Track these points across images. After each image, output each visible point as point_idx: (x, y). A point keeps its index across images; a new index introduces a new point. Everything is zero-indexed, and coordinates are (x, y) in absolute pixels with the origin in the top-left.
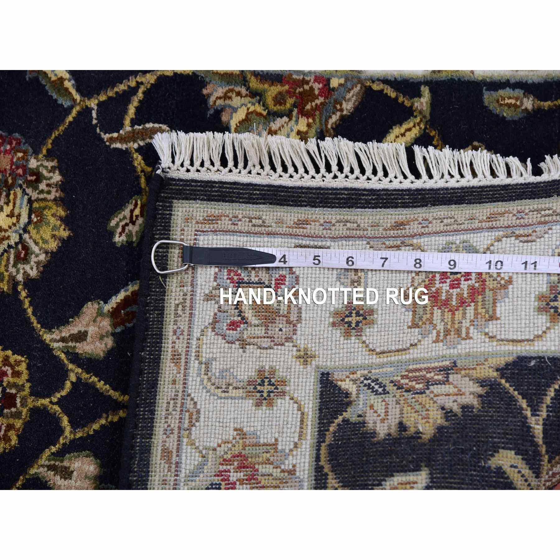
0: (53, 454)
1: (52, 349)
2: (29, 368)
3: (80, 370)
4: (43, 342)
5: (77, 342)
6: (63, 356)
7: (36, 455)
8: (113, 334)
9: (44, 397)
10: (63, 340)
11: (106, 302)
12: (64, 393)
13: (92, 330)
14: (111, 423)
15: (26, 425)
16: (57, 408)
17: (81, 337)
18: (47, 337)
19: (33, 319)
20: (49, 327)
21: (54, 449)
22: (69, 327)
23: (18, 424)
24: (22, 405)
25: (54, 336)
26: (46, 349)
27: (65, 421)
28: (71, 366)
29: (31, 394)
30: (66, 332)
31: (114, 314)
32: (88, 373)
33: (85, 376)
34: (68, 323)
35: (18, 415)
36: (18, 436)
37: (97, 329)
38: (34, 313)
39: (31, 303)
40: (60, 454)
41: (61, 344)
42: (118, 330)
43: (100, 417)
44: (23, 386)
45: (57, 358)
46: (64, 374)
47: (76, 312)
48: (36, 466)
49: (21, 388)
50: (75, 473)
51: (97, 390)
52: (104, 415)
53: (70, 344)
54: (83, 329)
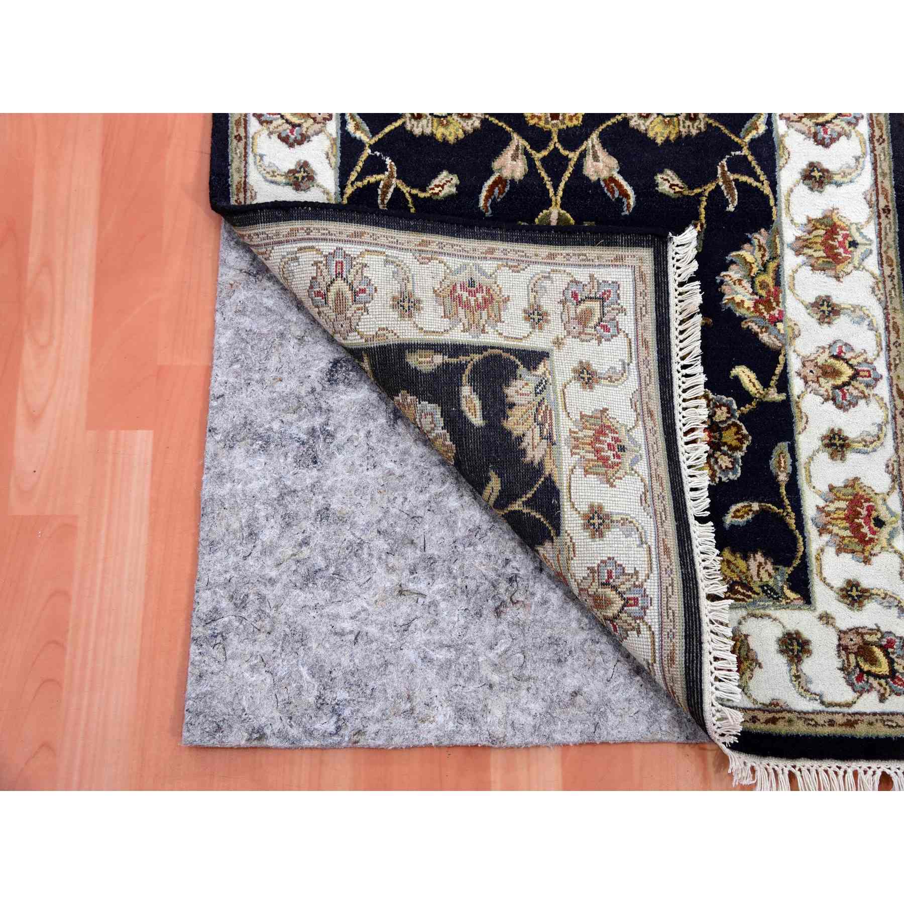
0: (525, 148)
1: (587, 140)
2: (575, 127)
3: (575, 160)
4: (591, 133)
5: (593, 155)
6: (583, 147)
7: (525, 137)
8: (599, 179)
9: (558, 138)
10: (593, 146)
11: (619, 173)
12: (562, 151)
13: (601, 165)
14: (545, 184)
15: (542, 129)
16: (552, 147)
17: (596, 158)
18: (594, 136)
19: (604, 126)
20: (601, 136)
21: (528, 147)
22: (601, 148)
23: (542, 124)
24: (553, 125)
25: (595, 140)
26: (587, 136)
27: (545, 153)
28: (578, 153)
29: (560, 130)
30: (598, 147)
31: (612, 179)
32: (574, 165)
33: (572, 163)
34: (604, 149)
35: (547, 122)
36: (535, 125)
37: (601, 168)
38: (608, 126)
39: (614, 123)
40: (526, 153)
41: (590, 145)
42: (602, 183)
43: (549, 176)
44: (564, 123)
45: (582, 143)
46: (573, 150)
47: (611, 153)
48: (518, 137)
49: (563, 123)
50: (515, 163)
51: (565, 172)
52: (550, 179)
53: (591, 151)
54: (600, 159)
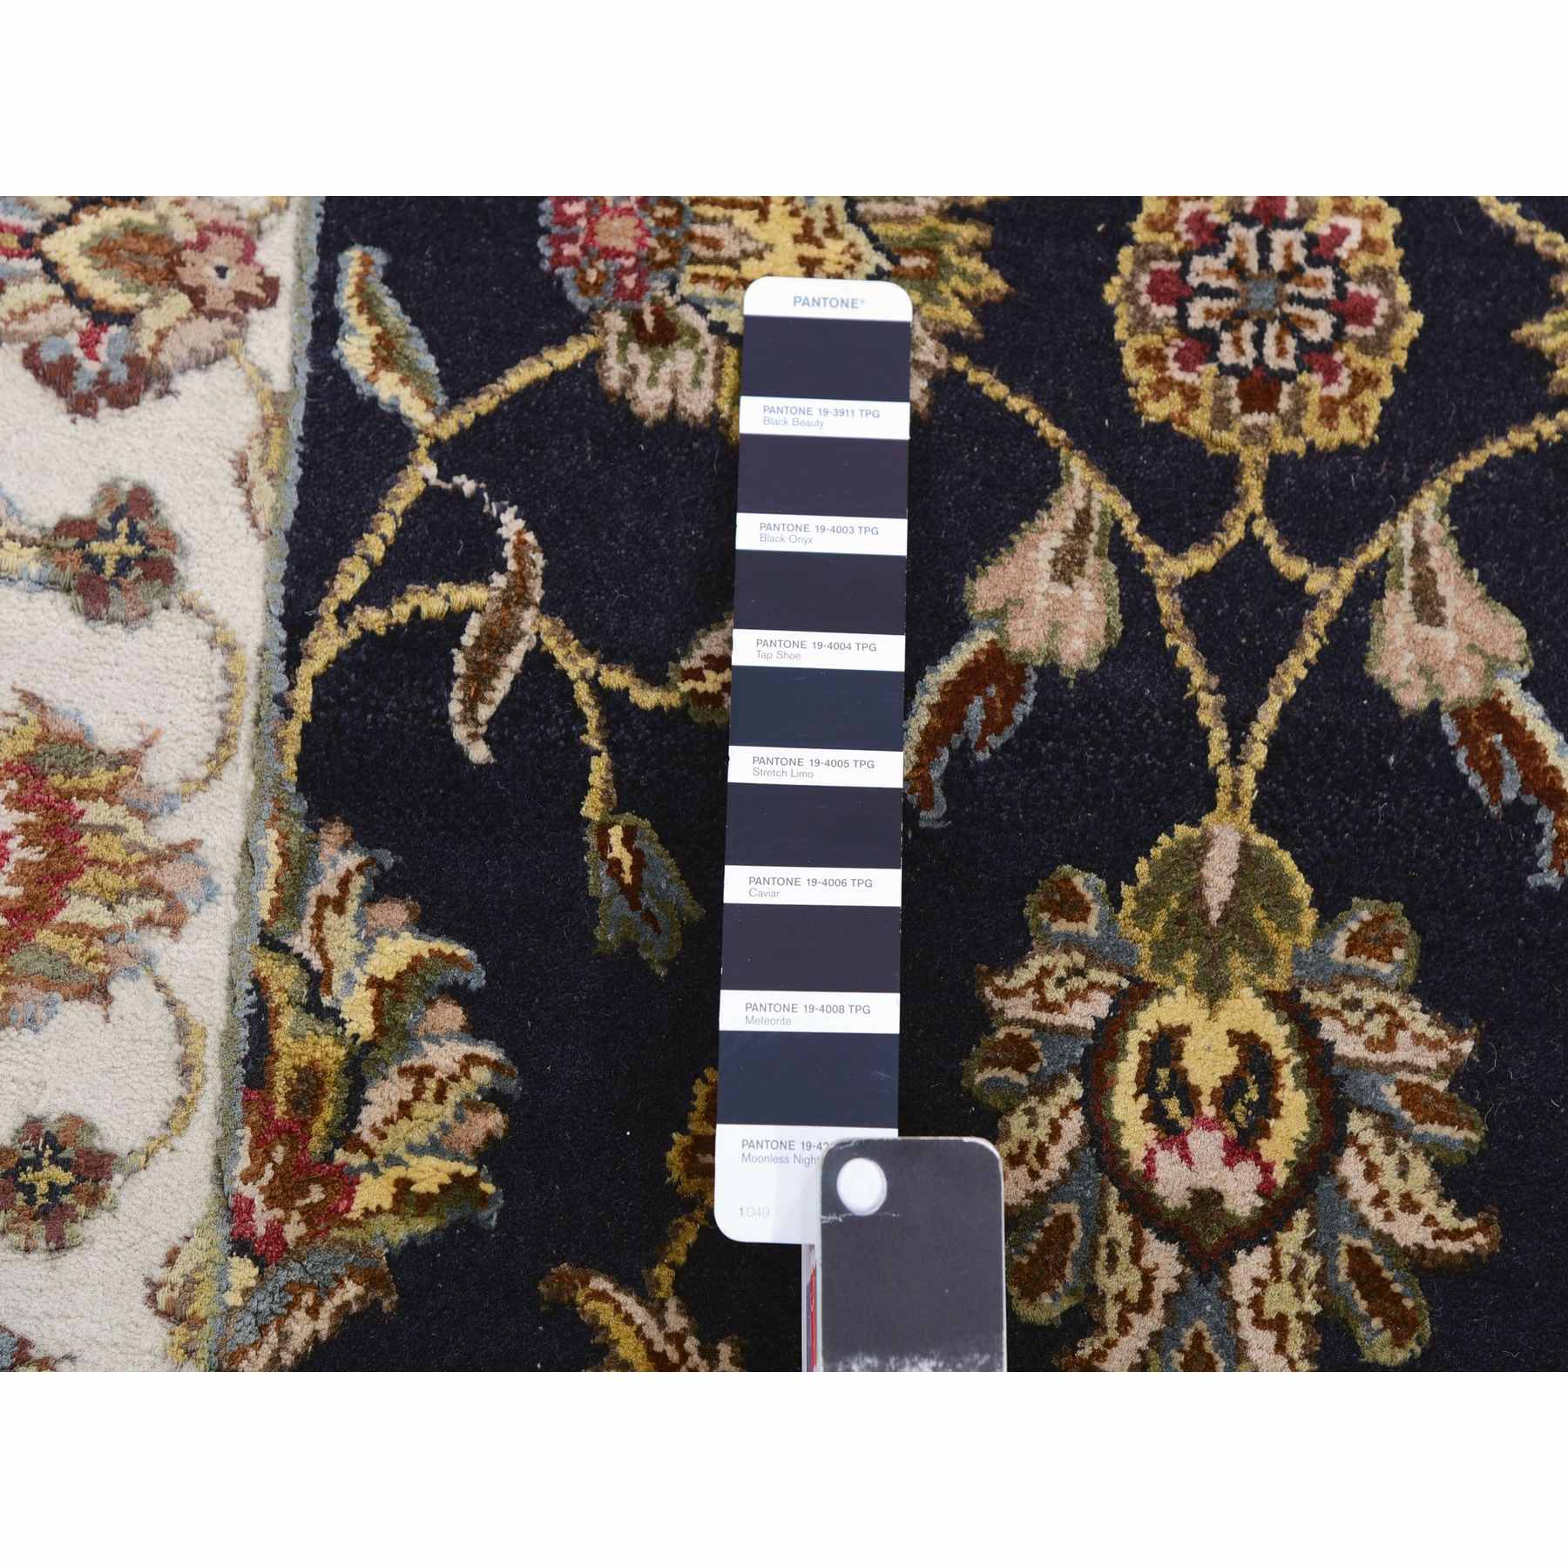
0: (1118, 525)
1: (1394, 519)
2: (1346, 449)
3: (1336, 603)
4: (1413, 489)
5: (1416, 592)
6: (1375, 550)
7: (1117, 475)
8: (1435, 707)
9: (1268, 495)
10: (1420, 550)
11: (1526, 684)
12: (1276, 555)
13: (1447, 640)
14: (1194, 704)
15: (1194, 447)
16: (1236, 535)
17: (1428, 607)
18: (1429, 502)
19: (1477, 459)
20: (1457, 507)
21: (1130, 526)
22: (1455, 566)
23: (1199, 422)
24: (1247, 431)
25: (1430, 523)
26: (1396, 498)
27: (1201, 559)
28: (1348, 574)
29: (1276, 459)
30: (1443, 557)
31: (1493, 713)
32: (1330, 628)
33: (1320, 618)
34: (1468, 566)
35: (1221, 418)
36: (1167, 423)
37: (1450, 654)
38: (1494, 461)
39: (1522, 452)
40: (1118, 550)
41: (1407, 544)
42: (1448, 726)
43: (1211, 668)
44: (1298, 432)
45: (1370, 531)
46: (1326, 555)
47: (1499, 591)
48: (1089, 475)
49: (1292, 426)
50: (1067, 591)
51: (1283, 657)
52: (1214, 682)
53: (1409, 572)
54: (1448, 611)
